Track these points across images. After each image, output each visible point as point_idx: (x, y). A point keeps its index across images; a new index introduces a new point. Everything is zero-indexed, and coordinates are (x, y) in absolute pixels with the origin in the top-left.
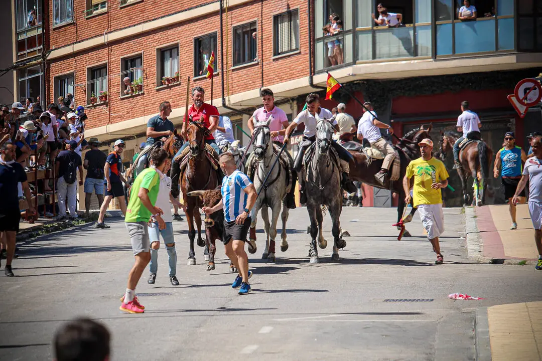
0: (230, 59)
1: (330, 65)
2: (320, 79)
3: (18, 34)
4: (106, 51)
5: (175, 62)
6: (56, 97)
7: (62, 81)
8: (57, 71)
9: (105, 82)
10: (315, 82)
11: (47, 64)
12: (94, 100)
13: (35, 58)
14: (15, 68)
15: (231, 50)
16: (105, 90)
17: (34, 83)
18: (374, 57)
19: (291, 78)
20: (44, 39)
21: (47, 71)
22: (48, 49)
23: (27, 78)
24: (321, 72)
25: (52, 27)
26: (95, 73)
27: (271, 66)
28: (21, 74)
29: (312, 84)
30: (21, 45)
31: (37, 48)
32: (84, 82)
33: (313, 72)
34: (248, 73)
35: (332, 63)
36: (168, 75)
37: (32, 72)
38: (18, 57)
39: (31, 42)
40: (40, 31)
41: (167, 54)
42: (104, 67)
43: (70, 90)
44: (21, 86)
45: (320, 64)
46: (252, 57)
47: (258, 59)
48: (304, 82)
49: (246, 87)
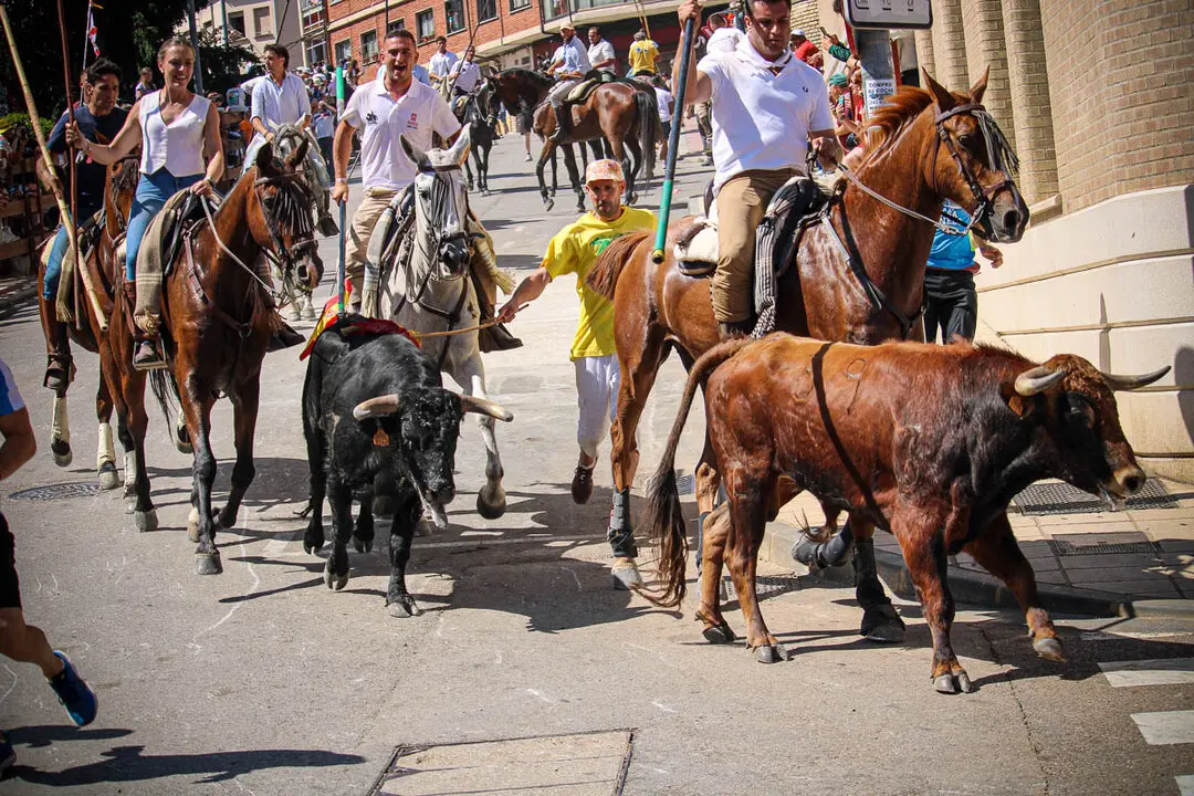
0: (476, 16)
1: (556, 14)
2: (548, 27)
3: (303, 12)
4: (375, 18)
5: (431, 22)
6: (338, 58)
7: (340, 46)
8: (336, 39)
9: (376, 44)
10: (545, 30)
11: (328, 35)
12: (368, 60)
13: (320, 30)
14: (302, 40)
15: (475, 9)
16: (376, 51)
17: (319, 50)
18: (592, 6)
19: (527, 28)
20: (324, 14)
21: (328, 39)
22: (328, 22)
23: (312, 47)
24: (551, 21)
25: (329, 5)
26: (368, 37)
27: (509, 19)
28: (308, 45)
29: (543, 32)
30: (306, 21)
31: (319, 22)
32: (359, 45)
33: (543, 22)
34: (489, 27)
35: (557, 13)
36: (425, 34)
37: (316, 42)
38: (305, 31)
39: (314, 18)
40: (321, 8)
41: (424, 17)
42: (373, 32)
43: (347, 53)
44: (309, 53)
45: (548, 15)
46: (493, 14)
47: (498, 14)
48: (537, 30)
49: (490, 39)
